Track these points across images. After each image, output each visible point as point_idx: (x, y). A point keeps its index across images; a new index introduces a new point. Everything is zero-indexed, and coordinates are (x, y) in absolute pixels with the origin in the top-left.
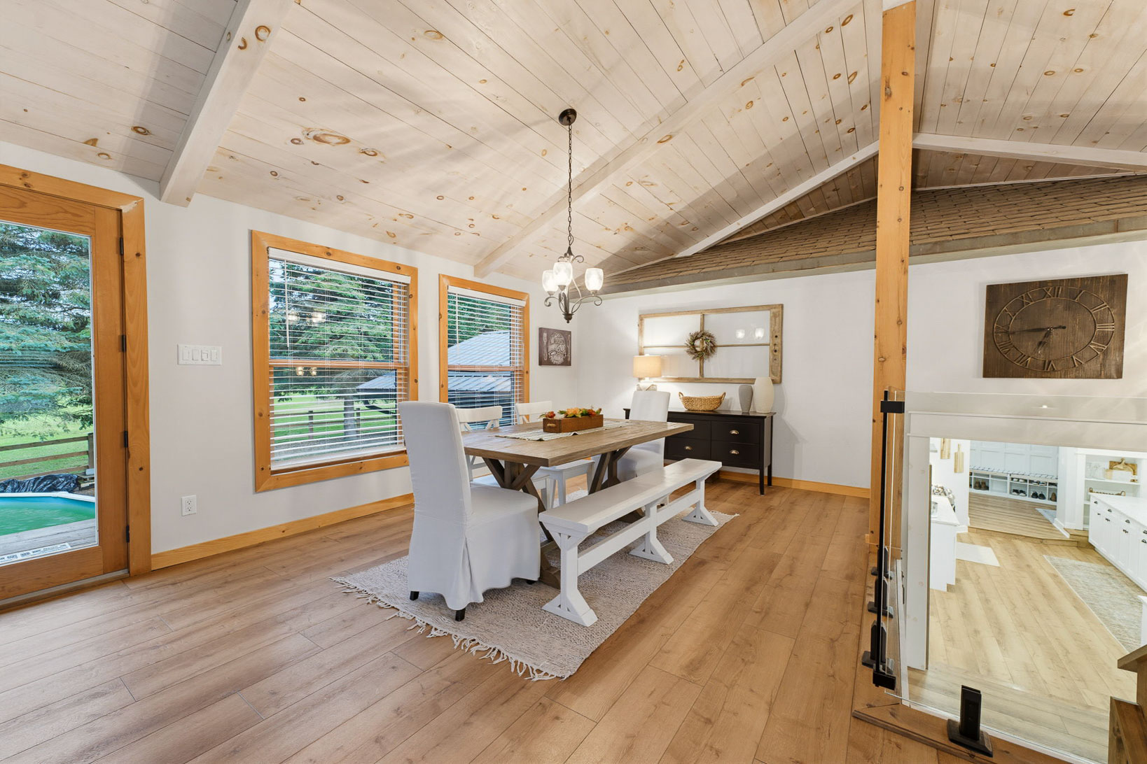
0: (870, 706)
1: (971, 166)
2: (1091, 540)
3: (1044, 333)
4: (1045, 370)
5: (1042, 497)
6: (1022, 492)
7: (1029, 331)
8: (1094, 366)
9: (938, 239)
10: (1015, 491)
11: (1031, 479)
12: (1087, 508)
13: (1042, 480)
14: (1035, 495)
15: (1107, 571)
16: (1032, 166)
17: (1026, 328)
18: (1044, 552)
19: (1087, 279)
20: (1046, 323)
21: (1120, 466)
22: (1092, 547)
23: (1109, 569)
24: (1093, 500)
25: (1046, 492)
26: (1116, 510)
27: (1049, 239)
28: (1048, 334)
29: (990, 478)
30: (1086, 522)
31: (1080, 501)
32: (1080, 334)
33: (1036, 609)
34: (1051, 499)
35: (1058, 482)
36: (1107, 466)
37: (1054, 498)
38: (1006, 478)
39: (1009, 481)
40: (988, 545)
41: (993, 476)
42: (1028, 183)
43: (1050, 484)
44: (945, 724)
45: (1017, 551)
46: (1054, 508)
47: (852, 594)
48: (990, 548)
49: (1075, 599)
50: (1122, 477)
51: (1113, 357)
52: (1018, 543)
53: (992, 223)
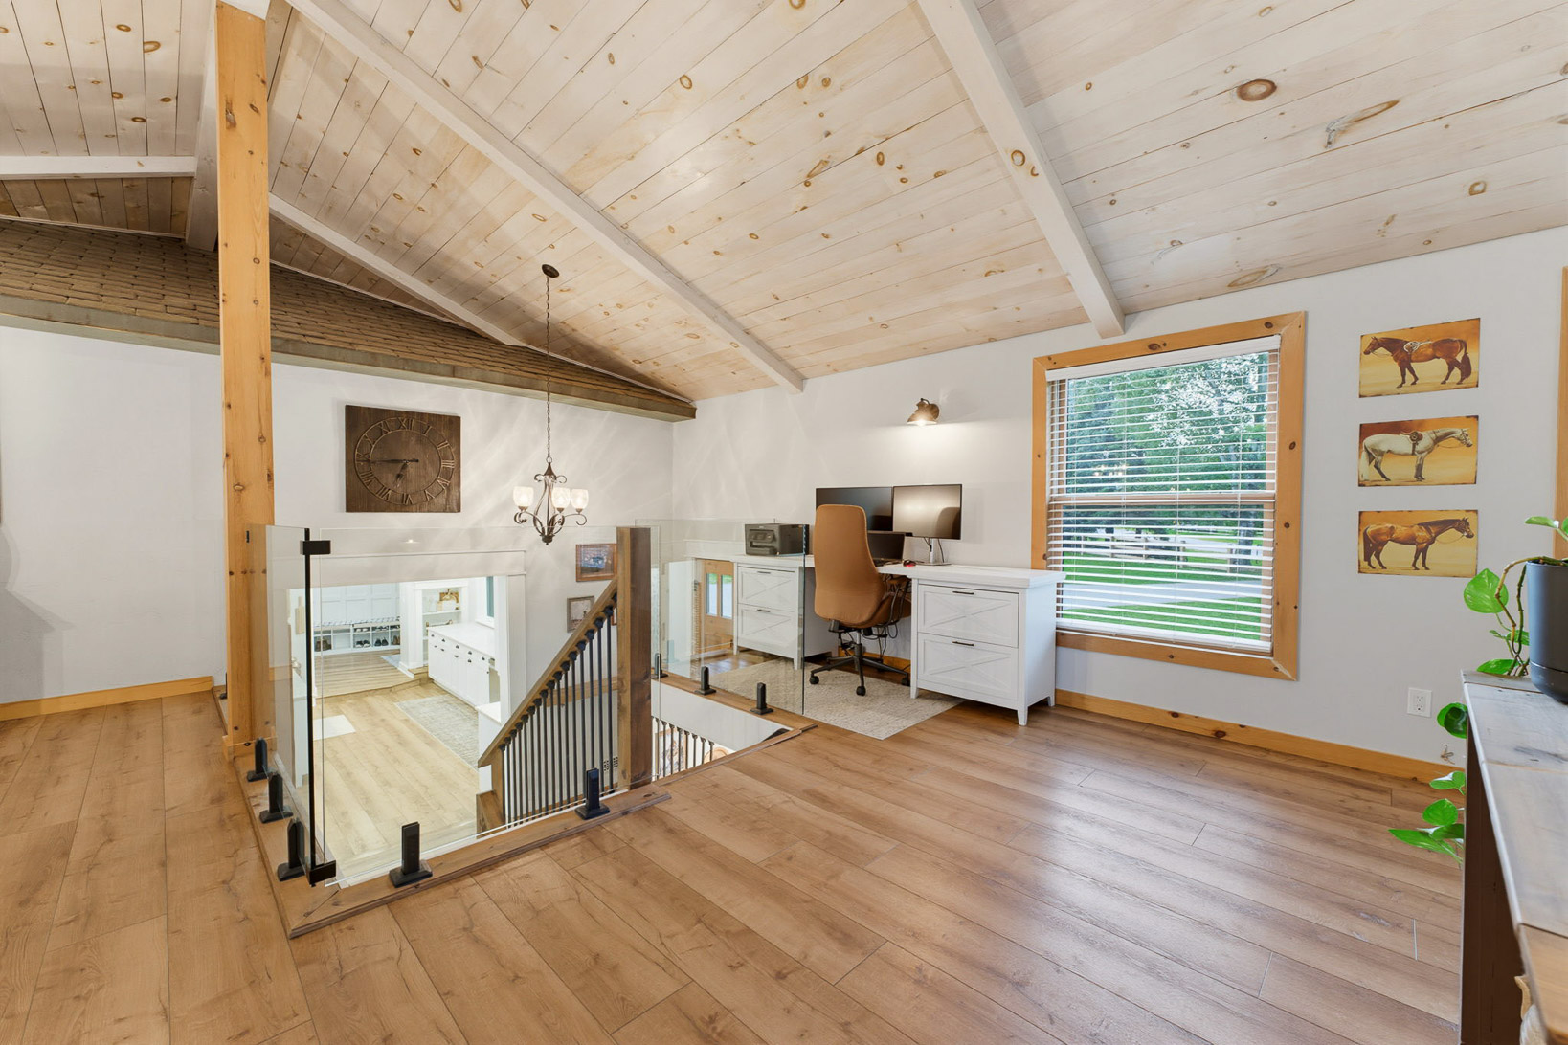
0: (308, 914)
1: (312, 252)
2: (431, 675)
3: (401, 465)
4: (403, 505)
5: (385, 643)
6: (366, 642)
7: (388, 462)
8: (441, 500)
9: (291, 336)
10: (360, 643)
11: (374, 626)
12: (425, 643)
13: (383, 625)
14: (378, 643)
15: (445, 699)
16: (376, 280)
17: (386, 458)
18: (394, 700)
19: (433, 415)
20: (403, 457)
21: (447, 597)
22: (431, 680)
23: (446, 698)
24: (430, 634)
25: (389, 636)
26: (449, 639)
27: (404, 369)
28: (404, 467)
29: (332, 635)
30: (426, 658)
31: (420, 638)
32: (430, 469)
33: (396, 760)
34: (392, 644)
35: (401, 623)
36: (438, 598)
37: (397, 641)
38: (349, 630)
39: (352, 632)
40: (339, 713)
41: (335, 631)
42: (373, 298)
43: (392, 627)
44: (387, 878)
45: (370, 708)
46: (398, 652)
47: (230, 817)
48: (343, 716)
49: (425, 736)
50: (449, 606)
51: (454, 492)
52: (369, 699)
53: (347, 334)
